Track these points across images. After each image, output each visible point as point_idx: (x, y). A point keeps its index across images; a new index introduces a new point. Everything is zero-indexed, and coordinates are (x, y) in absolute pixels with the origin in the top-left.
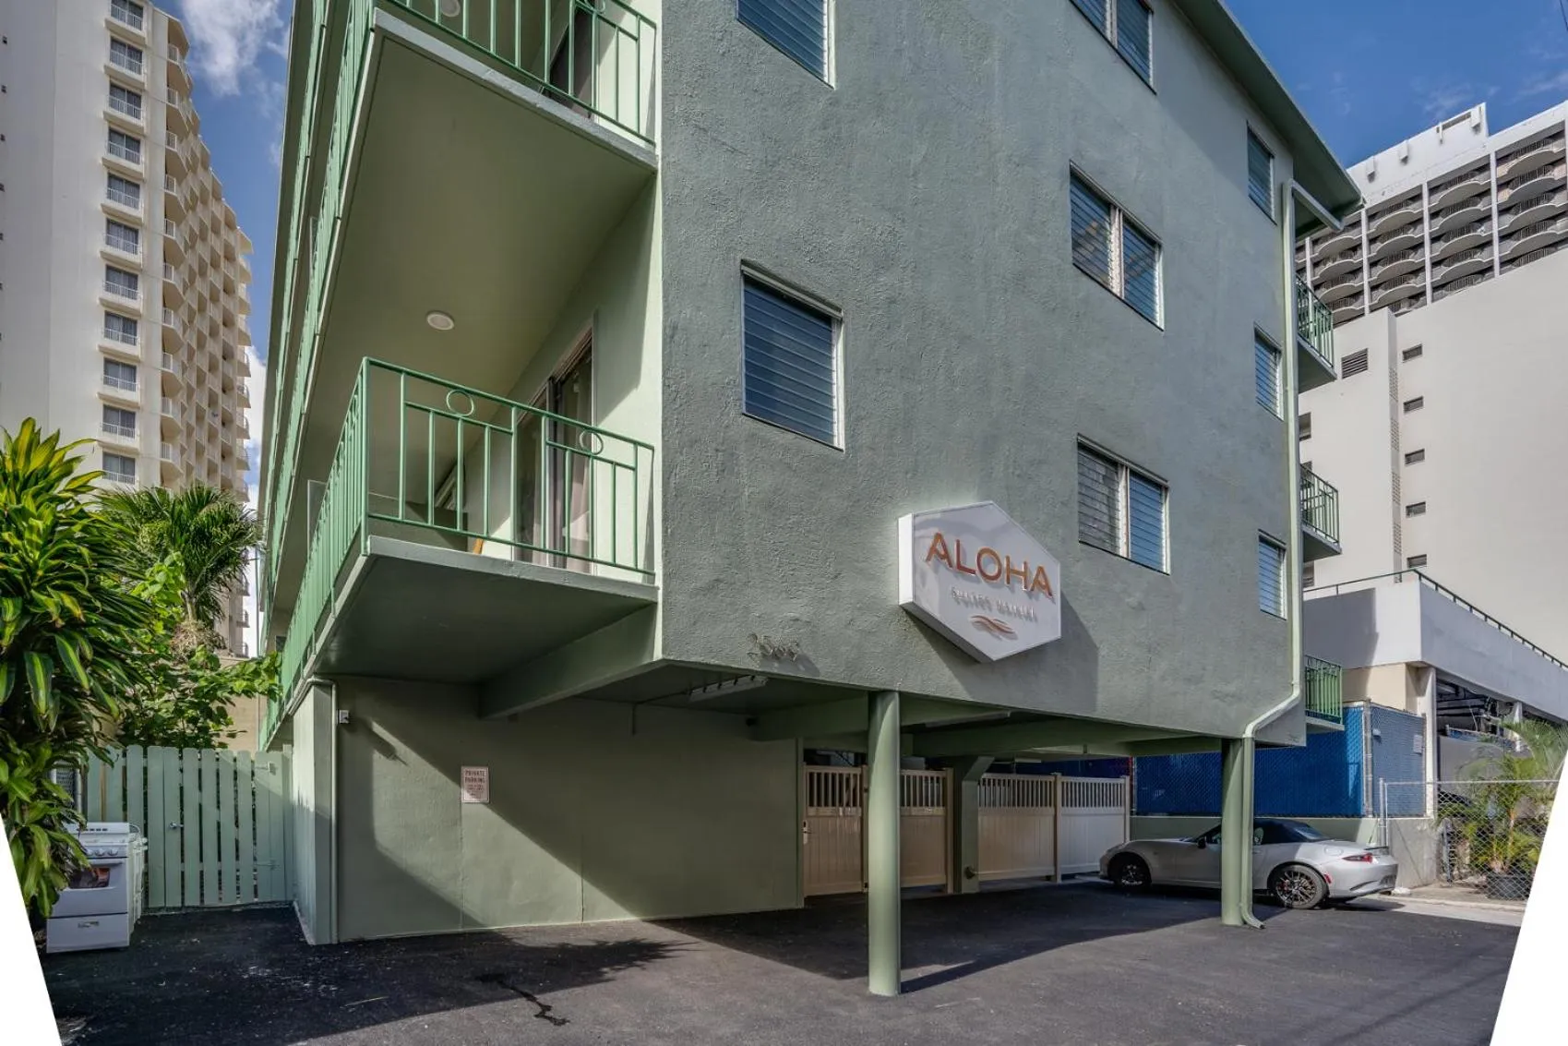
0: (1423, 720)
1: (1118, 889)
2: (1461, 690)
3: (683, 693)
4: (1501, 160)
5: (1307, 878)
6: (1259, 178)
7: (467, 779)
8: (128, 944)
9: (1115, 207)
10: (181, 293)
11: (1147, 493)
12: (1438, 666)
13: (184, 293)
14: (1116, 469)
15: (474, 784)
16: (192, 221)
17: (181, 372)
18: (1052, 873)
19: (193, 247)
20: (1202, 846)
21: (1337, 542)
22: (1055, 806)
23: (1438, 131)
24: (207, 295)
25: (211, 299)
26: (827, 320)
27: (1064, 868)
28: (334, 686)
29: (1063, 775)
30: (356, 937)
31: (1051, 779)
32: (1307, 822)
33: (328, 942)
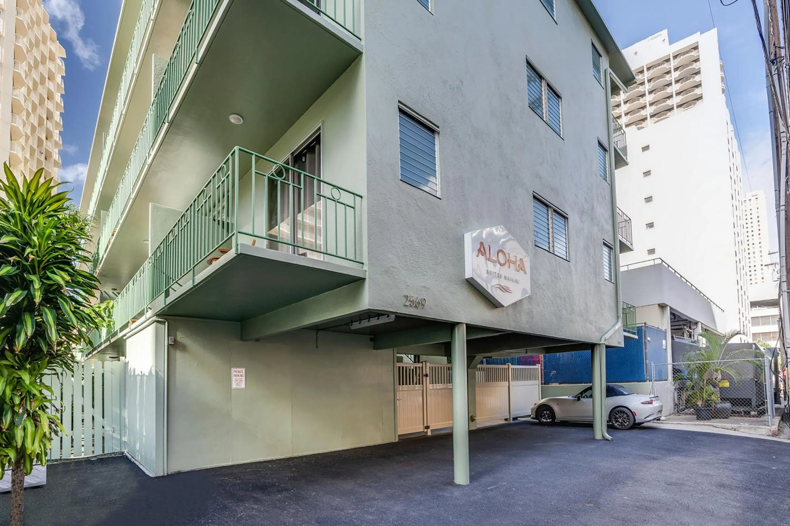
0: (665, 332)
1: (541, 424)
2: (676, 317)
3: (346, 324)
4: (675, 57)
5: (626, 414)
6: (597, 67)
7: (235, 376)
8: (45, 483)
9: (544, 79)
10: (24, 78)
11: (559, 220)
12: (670, 305)
13: (26, 78)
14: (548, 208)
15: (238, 378)
16: (31, 35)
17: (22, 126)
18: (508, 417)
19: (31, 51)
20: (579, 399)
21: (632, 244)
22: (509, 381)
23: (649, 41)
24: (38, 80)
25: (40, 83)
26: (433, 131)
27: (514, 414)
28: (166, 323)
29: (512, 365)
30: (177, 470)
31: (506, 366)
32: (622, 385)
33: (161, 475)
